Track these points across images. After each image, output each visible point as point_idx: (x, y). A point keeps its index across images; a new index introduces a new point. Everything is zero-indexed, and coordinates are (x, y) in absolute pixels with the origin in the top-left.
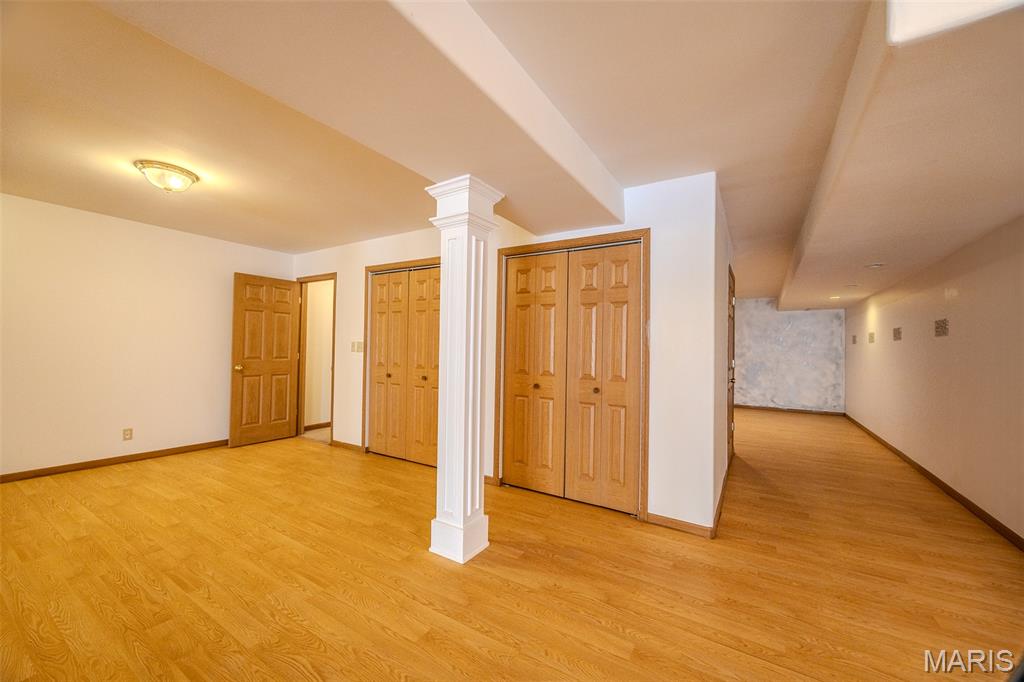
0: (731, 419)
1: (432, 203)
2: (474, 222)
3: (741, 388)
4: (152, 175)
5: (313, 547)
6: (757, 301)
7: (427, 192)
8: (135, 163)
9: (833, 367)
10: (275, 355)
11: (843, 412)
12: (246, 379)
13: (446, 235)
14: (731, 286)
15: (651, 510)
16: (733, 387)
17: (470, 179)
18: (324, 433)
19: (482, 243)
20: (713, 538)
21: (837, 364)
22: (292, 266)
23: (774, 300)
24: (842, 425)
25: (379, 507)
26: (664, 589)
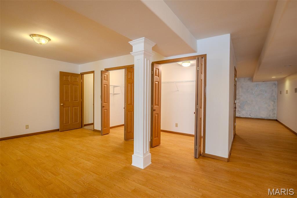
0: (235, 122)
1: (131, 47)
2: (146, 54)
3: (238, 111)
4: (35, 39)
5: (93, 163)
6: (245, 79)
7: (129, 44)
8: (30, 36)
9: (273, 103)
10: (74, 100)
11: (276, 119)
12: (64, 108)
13: (136, 58)
14: (235, 74)
15: (206, 152)
16: (235, 110)
17: (145, 39)
18: (91, 127)
19: (148, 61)
20: (228, 162)
21: (274, 102)
22: (79, 69)
23: (251, 79)
24: (276, 124)
25: (113, 151)
26: (211, 177)
